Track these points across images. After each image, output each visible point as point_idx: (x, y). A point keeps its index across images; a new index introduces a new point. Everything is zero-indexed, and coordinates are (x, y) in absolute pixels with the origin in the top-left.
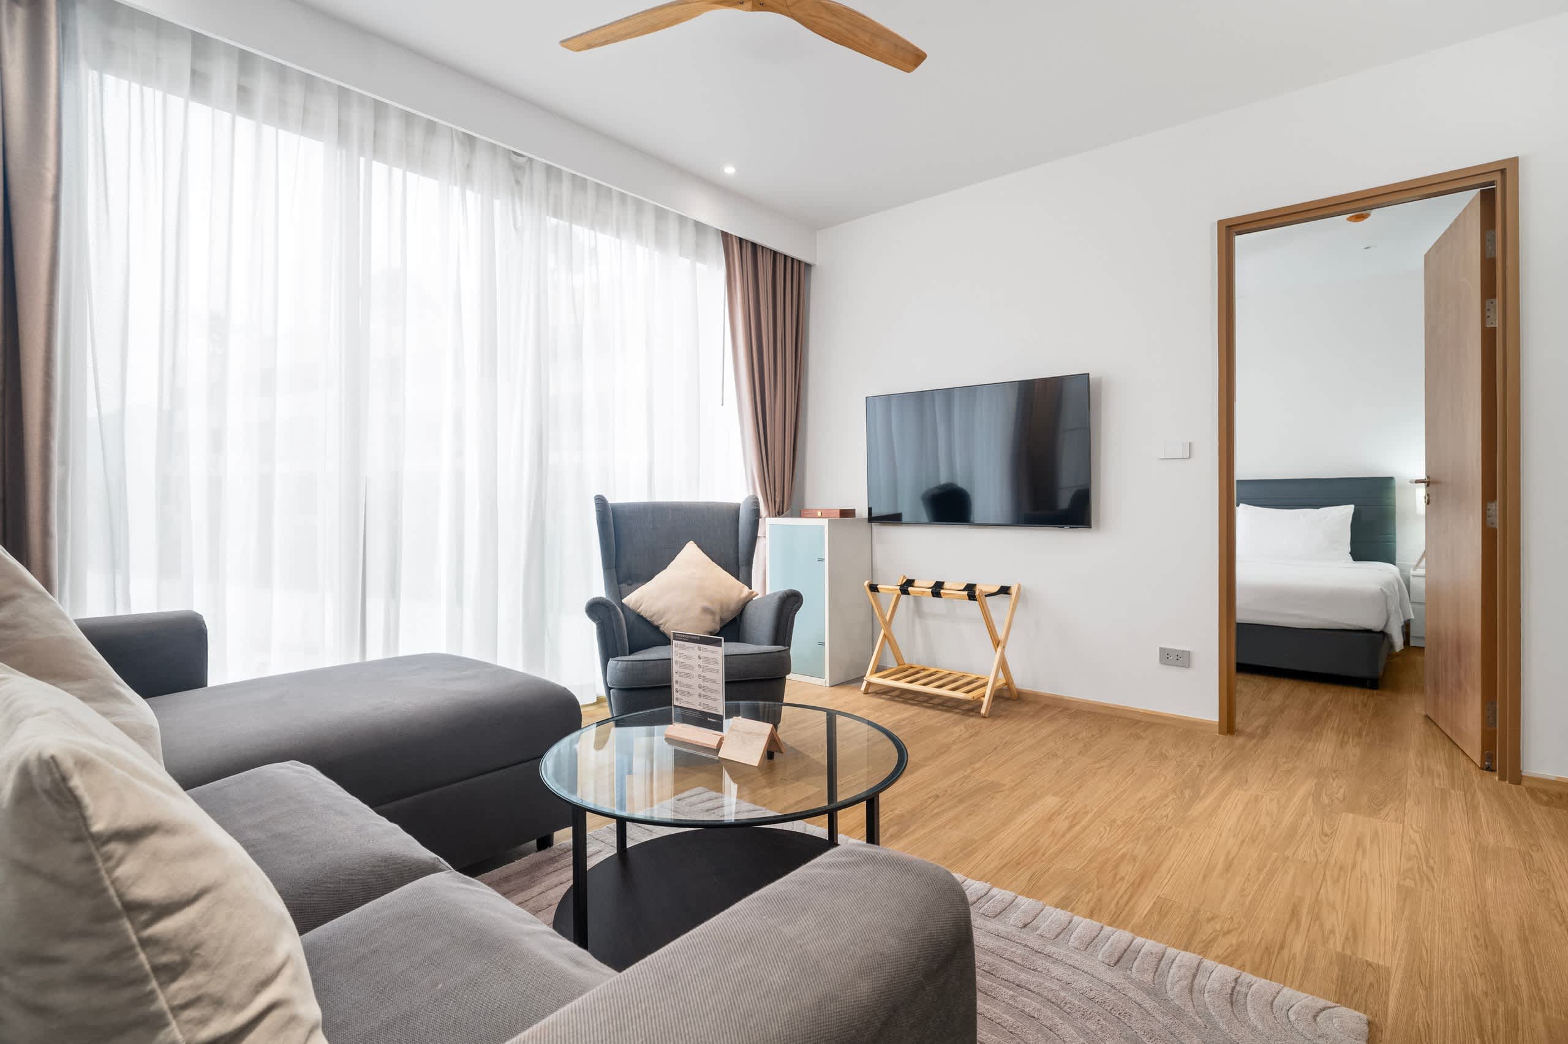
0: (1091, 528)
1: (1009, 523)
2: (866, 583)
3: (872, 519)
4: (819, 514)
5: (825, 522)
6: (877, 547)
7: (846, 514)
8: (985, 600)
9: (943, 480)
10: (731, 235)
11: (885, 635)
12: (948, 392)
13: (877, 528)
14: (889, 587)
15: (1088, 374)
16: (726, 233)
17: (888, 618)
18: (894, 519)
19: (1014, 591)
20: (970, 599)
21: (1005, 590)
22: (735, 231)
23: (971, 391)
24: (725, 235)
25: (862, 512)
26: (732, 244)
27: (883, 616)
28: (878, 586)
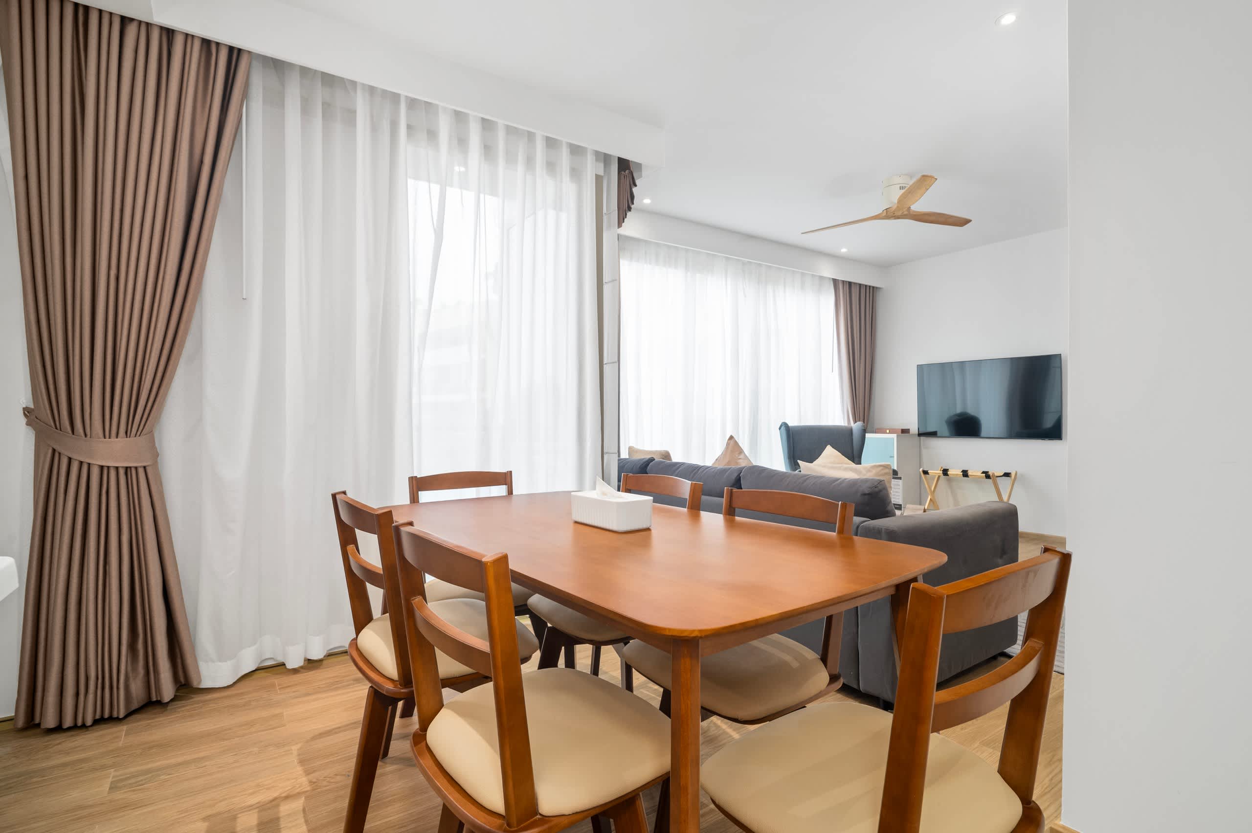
0: (1061, 439)
1: (1005, 437)
2: (921, 469)
3: (920, 435)
4: (888, 431)
5: (894, 436)
6: (924, 451)
7: (905, 431)
8: (996, 480)
9: (959, 410)
10: (838, 280)
11: (931, 499)
12: (962, 364)
13: (922, 438)
14: (935, 472)
15: (1061, 354)
16: (835, 279)
17: (933, 489)
18: (933, 434)
19: (1013, 475)
20: (986, 478)
21: (1007, 475)
22: (840, 277)
23: (978, 363)
24: (835, 281)
25: (914, 429)
26: (839, 285)
27: (930, 489)
28: (929, 471)
